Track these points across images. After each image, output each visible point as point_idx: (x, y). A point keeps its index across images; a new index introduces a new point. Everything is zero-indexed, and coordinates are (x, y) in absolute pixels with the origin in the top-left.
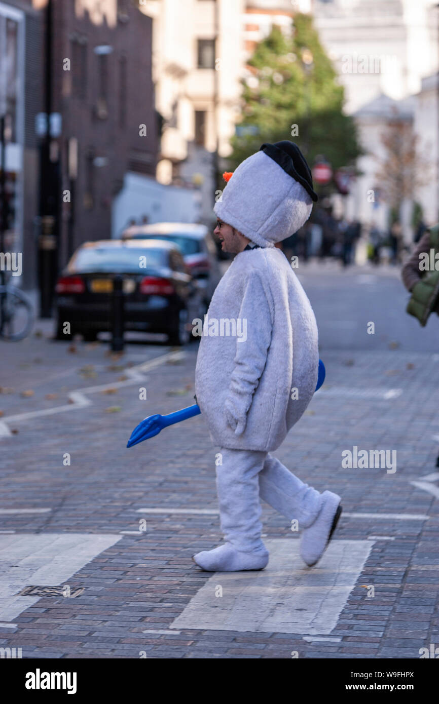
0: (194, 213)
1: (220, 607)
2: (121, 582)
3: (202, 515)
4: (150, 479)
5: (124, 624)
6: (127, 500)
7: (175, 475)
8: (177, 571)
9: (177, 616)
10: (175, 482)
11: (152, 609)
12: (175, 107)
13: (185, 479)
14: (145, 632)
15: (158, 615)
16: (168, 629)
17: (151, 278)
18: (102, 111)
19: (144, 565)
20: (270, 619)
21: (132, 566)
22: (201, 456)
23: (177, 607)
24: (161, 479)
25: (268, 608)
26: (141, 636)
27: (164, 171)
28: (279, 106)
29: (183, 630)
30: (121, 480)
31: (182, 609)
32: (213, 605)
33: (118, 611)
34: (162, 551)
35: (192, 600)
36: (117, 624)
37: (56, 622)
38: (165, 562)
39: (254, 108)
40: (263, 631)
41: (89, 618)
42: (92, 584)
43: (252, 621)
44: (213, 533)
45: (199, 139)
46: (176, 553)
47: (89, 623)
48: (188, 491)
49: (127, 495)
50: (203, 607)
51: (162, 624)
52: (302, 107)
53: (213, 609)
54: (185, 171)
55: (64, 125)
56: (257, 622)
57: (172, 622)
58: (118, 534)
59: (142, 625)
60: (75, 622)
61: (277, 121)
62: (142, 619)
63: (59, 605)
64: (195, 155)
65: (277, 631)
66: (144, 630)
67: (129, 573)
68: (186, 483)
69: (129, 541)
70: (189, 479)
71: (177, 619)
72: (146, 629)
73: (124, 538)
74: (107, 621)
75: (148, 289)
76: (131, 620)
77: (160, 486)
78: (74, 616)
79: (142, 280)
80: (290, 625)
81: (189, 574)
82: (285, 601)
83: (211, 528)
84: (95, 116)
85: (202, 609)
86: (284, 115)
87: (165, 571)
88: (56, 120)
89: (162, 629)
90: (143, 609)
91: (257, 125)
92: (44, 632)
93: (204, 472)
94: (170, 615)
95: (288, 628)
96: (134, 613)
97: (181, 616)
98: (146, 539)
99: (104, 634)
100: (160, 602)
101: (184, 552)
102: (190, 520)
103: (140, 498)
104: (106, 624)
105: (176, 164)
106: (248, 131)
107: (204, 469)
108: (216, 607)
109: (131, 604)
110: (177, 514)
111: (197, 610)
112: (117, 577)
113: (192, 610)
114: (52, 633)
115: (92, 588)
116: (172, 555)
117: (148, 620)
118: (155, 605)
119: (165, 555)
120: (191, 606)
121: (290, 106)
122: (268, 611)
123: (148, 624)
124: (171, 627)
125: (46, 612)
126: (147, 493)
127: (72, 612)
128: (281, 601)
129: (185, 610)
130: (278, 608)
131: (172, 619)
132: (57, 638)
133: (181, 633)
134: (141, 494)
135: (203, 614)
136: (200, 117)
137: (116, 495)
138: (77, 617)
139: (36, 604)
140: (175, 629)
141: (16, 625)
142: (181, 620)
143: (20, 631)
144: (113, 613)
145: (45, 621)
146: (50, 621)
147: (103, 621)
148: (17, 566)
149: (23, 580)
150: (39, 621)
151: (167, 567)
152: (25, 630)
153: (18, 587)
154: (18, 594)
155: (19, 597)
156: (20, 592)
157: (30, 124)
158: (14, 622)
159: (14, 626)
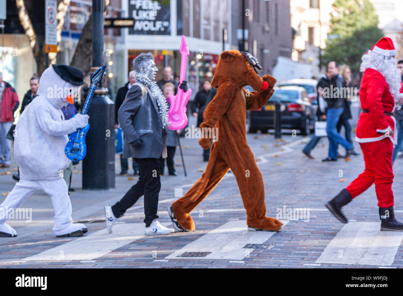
0: (310, 75)
2: (290, 242)
4: (300, 195)
5: (294, 261)
7: (311, 193)
8: (316, 237)
9: (319, 258)
10: (311, 196)
11: (307, 254)
12: (299, 26)
13: (315, 195)
14: (304, 265)
15: (310, 257)
16: (315, 263)
17: (293, 104)
18: (267, 28)
19: (301, 234)
20: (362, 259)
21: (295, 235)
22: (322, 185)
23: (318, 253)
24: (305, 195)
25: (361, 253)
26: (303, 267)
27: (295, 55)
28: (348, 25)
30: (286, 195)
31: (321, 254)
32: (334, 252)
33: (291, 255)
34: (308, 228)
35: (325, 250)
36: (291, 261)
37: (262, 260)
38: (311, 233)
39: (337, 26)
40: (359, 264)
41: (277, 258)
42: (277, 243)
43: (354, 259)
44: (331, 219)
45: (311, 41)
46: (315, 228)
47: (278, 260)
48: (317, 201)
49: (289, 202)
50: (330, 253)
51: (312, 261)
52: (359, 26)
53: (335, 254)
54: (304, 55)
55: (249, 34)
56: (356, 260)
57: (317, 260)
58: (287, 220)
59: (303, 262)
60: (271, 260)
61: (347, 32)
62: (303, 259)
63: (263, 253)
64: (309, 48)
65: (366, 264)
66: (304, 264)
67: (294, 238)
68: (316, 197)
69: (292, 223)
70: (318, 195)
71: (318, 259)
72: (305, 263)
73: (290, 222)
74: (286, 260)
75: (291, 109)
76: (297, 259)
77: (304, 199)
78: (271, 257)
79: (288, 105)
80: (372, 261)
81: (322, 238)
82: (369, 250)
84: (264, 30)
85: (330, 254)
86: (351, 29)
87: (311, 237)
88: (246, 32)
89: (312, 263)
90: (302, 254)
91: (338, 35)
92: (257, 265)
94: (315, 257)
95: (371, 263)
96: (298, 256)
97: (320, 257)
98: (300, 222)
99: (285, 266)
100: (310, 251)
101: (319, 228)
102: (320, 214)
103: (296, 204)
105: (300, 52)
106: (333, 37)
108: (336, 253)
109: (297, 252)
110: (314, 211)
111: (328, 254)
112: (289, 240)
113: (325, 254)
114: (261, 265)
115: (277, 245)
116: (313, 230)
117: (305, 259)
118: (308, 252)
119: (310, 230)
121: (353, 25)
122: (361, 255)
124: (316, 262)
125: (257, 256)
126: (298, 201)
127: (270, 256)
128: (367, 250)
129: (322, 255)
130: (365, 254)
131: (317, 259)
133: (321, 265)
134: (296, 202)
135: (331, 256)
136: (311, 30)
138: (272, 258)
139: (252, 252)
140: (318, 263)
141: (244, 262)
142: (320, 259)
143: (246, 264)
144: (289, 256)
145: (257, 260)
146: (260, 260)
147: (284, 260)
148: (242, 235)
149: (245, 241)
150: (254, 260)
151: (312, 235)
152: (248, 264)
153: (243, 244)
154: (244, 248)
155: (244, 249)
156: (245, 247)
157: (234, 34)
158: (243, 260)
159: (243, 262)
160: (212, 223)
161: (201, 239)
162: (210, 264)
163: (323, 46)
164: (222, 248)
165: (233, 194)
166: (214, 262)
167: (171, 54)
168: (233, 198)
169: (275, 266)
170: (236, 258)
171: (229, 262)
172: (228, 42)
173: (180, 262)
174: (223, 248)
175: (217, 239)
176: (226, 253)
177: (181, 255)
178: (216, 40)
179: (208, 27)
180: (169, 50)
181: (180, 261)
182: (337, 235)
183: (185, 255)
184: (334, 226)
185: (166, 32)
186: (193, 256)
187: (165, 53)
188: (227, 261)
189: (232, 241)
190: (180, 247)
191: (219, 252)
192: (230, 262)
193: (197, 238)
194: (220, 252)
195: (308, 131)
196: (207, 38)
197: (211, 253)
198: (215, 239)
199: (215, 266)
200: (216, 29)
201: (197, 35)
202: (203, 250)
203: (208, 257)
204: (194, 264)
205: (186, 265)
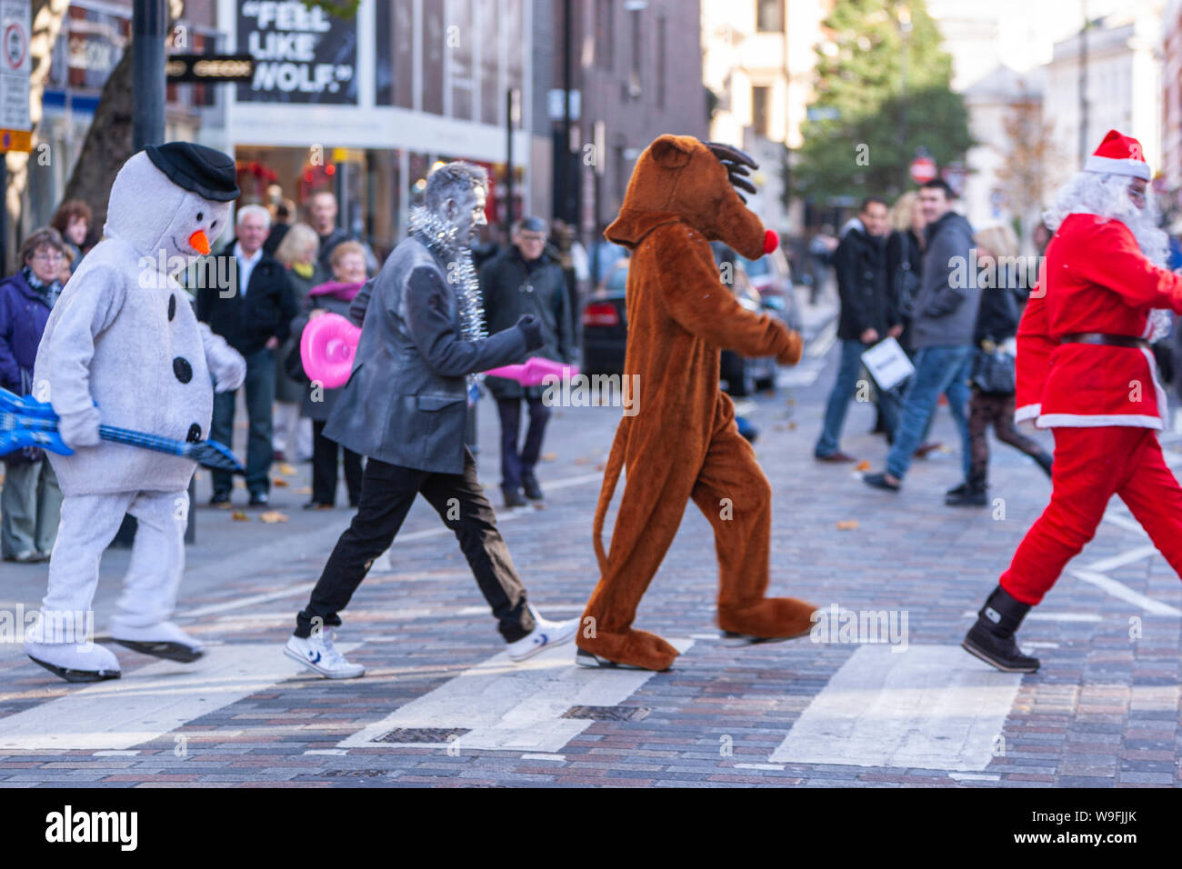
1: (834, 734)
2: (698, 700)
5: (708, 756)
6: (695, 593)
8: (771, 687)
9: (778, 746)
11: (745, 737)
12: (727, 82)
14: (737, 766)
15: (752, 744)
16: (767, 763)
18: (634, 89)
19: (727, 679)
20: (902, 750)
21: (711, 681)
22: (789, 538)
23: (776, 733)
25: (898, 735)
26: (732, 771)
28: (867, 82)
29: (788, 764)
30: (686, 568)
31: (783, 737)
32: (823, 731)
33: (698, 739)
34: (747, 662)
35: (796, 725)
36: (698, 756)
37: (616, 752)
38: (755, 675)
39: (834, 83)
40: (894, 765)
41: (659, 748)
42: (659, 704)
43: (878, 752)
45: (759, 125)
46: (768, 662)
47: (661, 754)
49: (694, 588)
50: (810, 734)
51: (758, 756)
52: (897, 84)
53: (824, 736)
55: (584, 104)
56: (885, 753)
57: (772, 753)
58: (687, 638)
59: (732, 757)
60: (641, 753)
61: (864, 101)
63: (620, 731)
64: (754, 147)
65: (914, 766)
66: (735, 764)
67: (708, 690)
69: (704, 647)
71: (777, 751)
72: (739, 762)
73: (696, 644)
74: (684, 752)
78: (641, 744)
80: (930, 758)
81: (788, 690)
82: (921, 727)
84: (624, 93)
85: (809, 737)
86: (874, 94)
87: (757, 686)
88: (575, 98)
89: (759, 762)
91: (837, 108)
92: (601, 766)
93: (794, 559)
94: (767, 744)
95: (928, 762)
97: (783, 746)
99: (682, 769)
100: (754, 727)
101: (778, 662)
104: (684, 756)
106: (824, 116)
107: (796, 555)
108: (828, 734)
109: (715, 730)
111: (803, 737)
112: (692, 694)
113: (796, 737)
114: (613, 768)
115: (660, 709)
117: (739, 750)
118: (747, 731)
119: (752, 666)
120: (794, 733)
121: (880, 82)
122: (898, 740)
123: (739, 755)
124: (771, 760)
125: (602, 740)
127: (638, 740)
128: (915, 727)
129: (788, 738)
130: (911, 736)
131: (772, 750)
132: (620, 774)
133: (785, 769)
135: (812, 743)
136: (760, 95)
137: (681, 589)
138: (644, 747)
139: (587, 730)
140: (776, 763)
141: (564, 757)
142: (782, 751)
143: (569, 765)
144: (691, 741)
145: (602, 751)
146: (609, 752)
147: (679, 752)
148: (558, 680)
149: (567, 699)
150: (593, 752)
151: (760, 681)
152: (575, 763)
153: (562, 707)
154: (563, 717)
155: (565, 720)
156: (566, 714)
157: (540, 103)
158: (560, 752)
159: (561, 758)
160: (473, 647)
161: (441, 690)
162: (468, 762)
163: (795, 141)
164: (500, 718)
165: (534, 562)
166: (477, 757)
167: (360, 158)
168: (534, 573)
169: (653, 770)
170: (542, 745)
171: (520, 756)
172: (521, 127)
173: (381, 756)
174: (504, 718)
175: (486, 692)
176: (512, 732)
177: (384, 736)
178: (489, 119)
179: (465, 84)
180: (353, 149)
181: (380, 753)
182: (831, 683)
183: (394, 736)
184: (825, 655)
185: (343, 95)
186: (417, 740)
187: (342, 156)
188: (516, 754)
189: (529, 697)
190: (380, 713)
191: (493, 728)
192: (525, 757)
193: (429, 689)
194: (496, 729)
195: (750, 385)
196: (463, 114)
197: (469, 730)
198: (482, 692)
199: (482, 768)
200: (489, 87)
201: (433, 105)
202: (447, 724)
203: (461, 743)
204: (420, 763)
205: (398, 766)
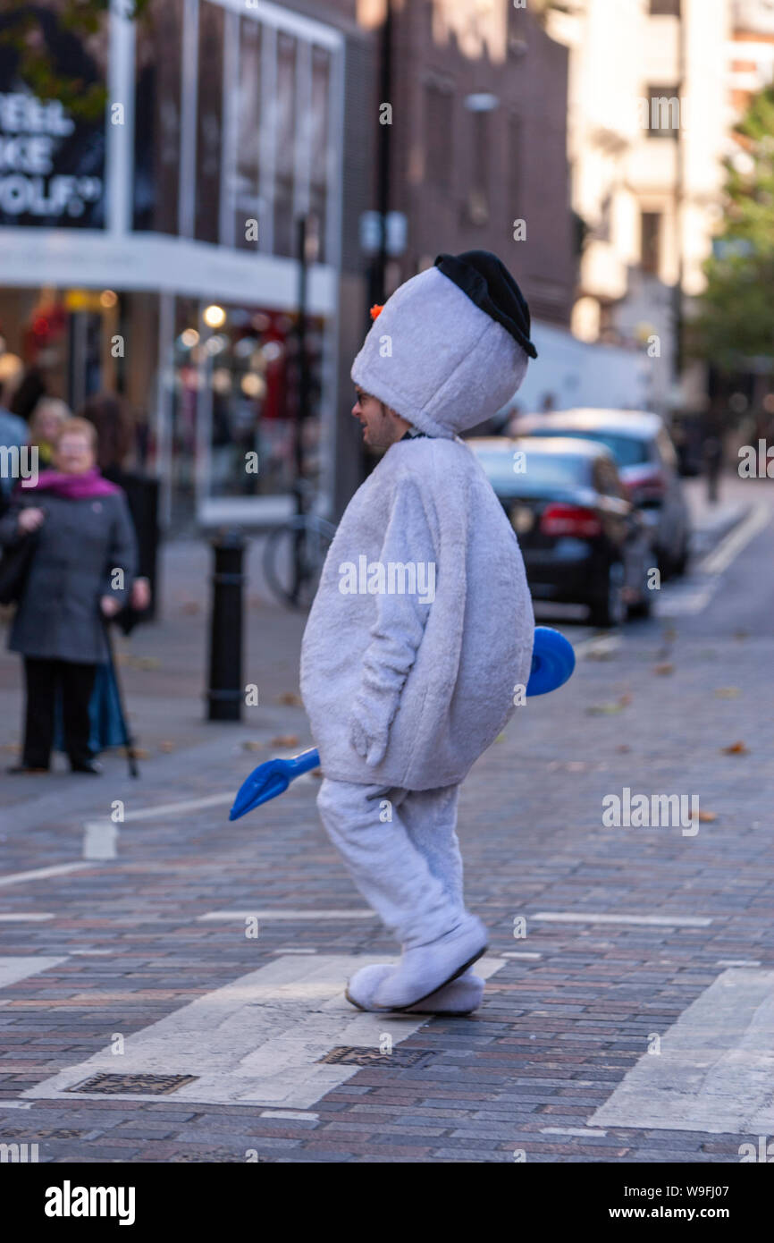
0: (637, 393)
1: (676, 1090)
2: (502, 1042)
3: (647, 926)
4: (556, 860)
5: (507, 1116)
6: (513, 897)
7: (600, 854)
8: (601, 1024)
9: (601, 1105)
10: (598, 866)
11: (557, 1092)
12: (606, 205)
13: (616, 862)
14: (545, 1131)
15: (566, 1101)
16: (585, 1126)
17: (561, 507)
18: (478, 211)
19: (544, 1014)
20: (765, 1112)
21: (522, 1015)
23: (601, 1087)
24: (576, 862)
25: (761, 1091)
26: (536, 1137)
27: (586, 318)
29: (612, 1129)
30: (505, 862)
31: (610, 1092)
32: (664, 1085)
33: (497, 1094)
34: (574, 990)
35: (628, 1076)
36: (494, 1116)
37: (387, 1110)
38: (581, 1008)
39: (749, 208)
40: (750, 1133)
41: (444, 1105)
43: (733, 1114)
44: (665, 958)
45: (648, 263)
46: (600, 992)
47: (446, 1113)
48: (622, 884)
49: (514, 889)
50: (647, 1089)
51: (574, 1118)
53: (664, 1092)
54: (622, 318)
55: (411, 233)
56: (741, 1116)
57: (592, 1114)
58: (498, 957)
59: (540, 1119)
60: (421, 1111)
62: (540, 1108)
63: (394, 1082)
64: (640, 289)
66: (542, 1127)
67: (517, 1027)
68: (619, 868)
69: (518, 969)
70: (624, 862)
71: (600, 1110)
72: (547, 1126)
73: (508, 965)
74: (477, 1111)
75: (555, 525)
76: (520, 1109)
77: (572, 876)
78: (420, 1101)
79: (546, 509)
81: (622, 1030)
83: (661, 949)
84: (464, 218)
85: (644, 1093)
87: (581, 1023)
88: (397, 226)
89: (574, 1126)
90: (542, 1091)
91: (752, 243)
92: (364, 1128)
93: (650, 851)
94: (588, 1101)
96: (526, 1098)
97: (607, 1105)
98: (547, 966)
99: (471, 1134)
100: (572, 1078)
101: (615, 991)
102: (625, 934)
103: (538, 894)
104: (475, 1116)
105: (607, 305)
107: (651, 845)
108: (669, 1089)
109: (520, 1082)
110: (604, 924)
111: (636, 1093)
112: (496, 1033)
113: (627, 1093)
114: (381, 1132)
115: (451, 1052)
116: (593, 997)
117: (549, 1109)
118: (562, 1083)
119: (579, 996)
120: (625, 1087)
122: (761, 1098)
123: (549, 1117)
124: (590, 1123)
125: (370, 1093)
126: (549, 886)
127: (416, 1094)
129: (615, 1094)
131: (593, 1110)
132: (389, 1139)
133: (607, 1135)
134: (539, 887)
135: (647, 1101)
136: (650, 223)
137: (496, 890)
138: (425, 1104)
139: (347, 1081)
140: (596, 1127)
141: (317, 1116)
142: (607, 1111)
143: (324, 1126)
144: (488, 1097)
145: (366, 1109)
146: (377, 1109)
147: (470, 1111)
148: (319, 1012)
149: (329, 1037)
150: (356, 1109)
151: (585, 1016)
152: (332, 1124)
153: (321, 1048)
154: (321, 1061)
155: (321, 1066)
156: (325, 1057)
157: (351, 231)
158: (313, 1109)
159: (312, 1117)
160: (214, 965)
161: (165, 1024)
162: (189, 1120)
163: (695, 283)
164: (238, 1062)
165: (305, 851)
166: (202, 1115)
167: (107, 302)
168: (303, 867)
169: (431, 1134)
170: (290, 1099)
171: (260, 1113)
172: (321, 259)
173: (75, 1110)
174: (242, 1062)
175: (224, 1026)
176: (252, 1081)
177: (82, 1085)
178: (281, 251)
179: (250, 204)
180: (95, 291)
181: (74, 1106)
182: (680, 1019)
183: (93, 1085)
184: (675, 982)
185: (89, 218)
186: (125, 1090)
187: (77, 302)
188: (254, 1111)
189: (280, 1033)
190: (78, 1052)
191: (227, 1075)
192: (267, 1114)
193: (150, 1022)
194: (231, 1077)
195: (618, 611)
196: (247, 247)
197: (197, 1078)
198: (218, 1026)
199: (207, 1129)
200: (282, 208)
201: (207, 232)
202: (169, 1069)
203: (185, 1094)
204: (126, 1121)
205: (99, 1125)
